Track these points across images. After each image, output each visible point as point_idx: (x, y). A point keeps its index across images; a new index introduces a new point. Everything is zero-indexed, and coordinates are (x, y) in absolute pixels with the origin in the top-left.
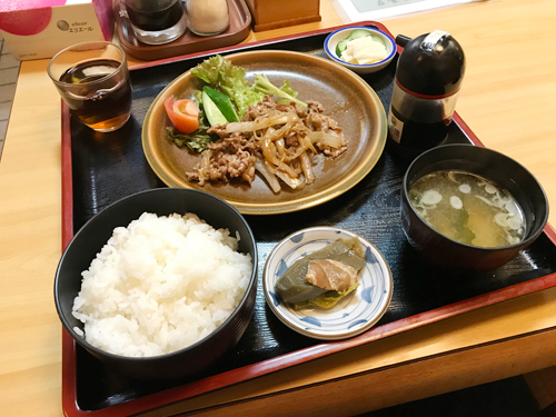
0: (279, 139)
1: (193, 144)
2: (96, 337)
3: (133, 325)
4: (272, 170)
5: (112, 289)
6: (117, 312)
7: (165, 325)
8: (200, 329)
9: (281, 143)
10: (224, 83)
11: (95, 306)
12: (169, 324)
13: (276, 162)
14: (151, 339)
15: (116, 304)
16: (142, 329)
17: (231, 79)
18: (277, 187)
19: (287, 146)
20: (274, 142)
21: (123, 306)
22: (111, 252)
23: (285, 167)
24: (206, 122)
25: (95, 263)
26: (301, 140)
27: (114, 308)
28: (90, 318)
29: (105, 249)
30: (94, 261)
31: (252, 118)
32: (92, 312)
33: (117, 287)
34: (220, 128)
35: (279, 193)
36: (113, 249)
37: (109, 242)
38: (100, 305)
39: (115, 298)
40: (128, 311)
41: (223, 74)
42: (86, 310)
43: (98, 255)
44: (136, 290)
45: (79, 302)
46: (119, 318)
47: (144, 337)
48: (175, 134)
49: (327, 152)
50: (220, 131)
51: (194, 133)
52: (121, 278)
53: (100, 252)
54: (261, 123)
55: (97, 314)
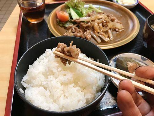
0: (100, 23)
1: (67, 25)
2: (29, 95)
3: (47, 93)
4: (98, 34)
5: (40, 75)
6: (41, 85)
7: (63, 96)
8: (79, 101)
9: (101, 25)
10: (78, 7)
11: (32, 81)
12: (64, 96)
13: (99, 31)
14: (55, 101)
15: (41, 82)
16: (52, 96)
17: (80, 5)
18: (99, 41)
19: (103, 26)
20: (98, 24)
21: (44, 83)
22: (43, 59)
23: (103, 33)
24: (71, 18)
25: (36, 63)
26: (108, 24)
27: (40, 83)
28: (29, 86)
29: (41, 57)
30: (35, 61)
31: (89, 16)
32: (30, 83)
33: (43, 74)
34: (77, 19)
35: (100, 43)
36: (44, 58)
37: (43, 54)
38: (34, 81)
39: (41, 79)
40: (46, 86)
41: (77, 4)
42: (28, 82)
43: (37, 59)
44: (52, 76)
45: (25, 78)
46: (42, 88)
47: (52, 100)
48: (60, 22)
49: (117, 30)
50: (77, 20)
51: (67, 22)
52: (46, 70)
53: (38, 58)
54: (93, 18)
55: (32, 85)
